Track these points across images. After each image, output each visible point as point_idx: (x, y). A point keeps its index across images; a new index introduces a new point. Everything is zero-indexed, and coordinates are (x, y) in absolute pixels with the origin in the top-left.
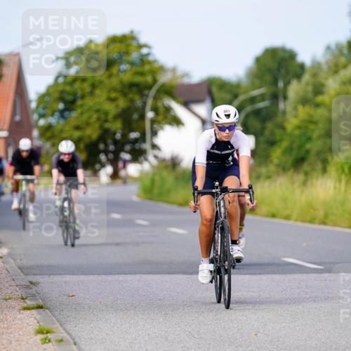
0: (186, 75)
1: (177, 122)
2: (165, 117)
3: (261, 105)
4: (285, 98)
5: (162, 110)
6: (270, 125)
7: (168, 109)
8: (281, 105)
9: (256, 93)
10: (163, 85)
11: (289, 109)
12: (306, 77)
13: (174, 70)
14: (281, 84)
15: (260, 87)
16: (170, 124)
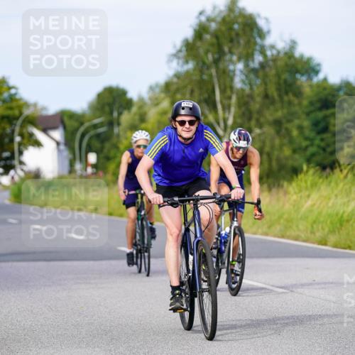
0: (44, 108)
1: (38, 144)
2: (29, 141)
3: (101, 130)
4: (119, 124)
5: (26, 135)
6: (107, 145)
7: (31, 135)
8: (116, 130)
9: (97, 121)
10: (27, 117)
11: (121, 133)
12: (134, 109)
13: (35, 105)
14: (115, 114)
15: (100, 117)
16: (33, 145)
